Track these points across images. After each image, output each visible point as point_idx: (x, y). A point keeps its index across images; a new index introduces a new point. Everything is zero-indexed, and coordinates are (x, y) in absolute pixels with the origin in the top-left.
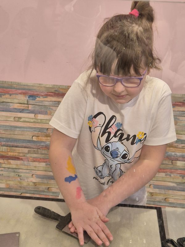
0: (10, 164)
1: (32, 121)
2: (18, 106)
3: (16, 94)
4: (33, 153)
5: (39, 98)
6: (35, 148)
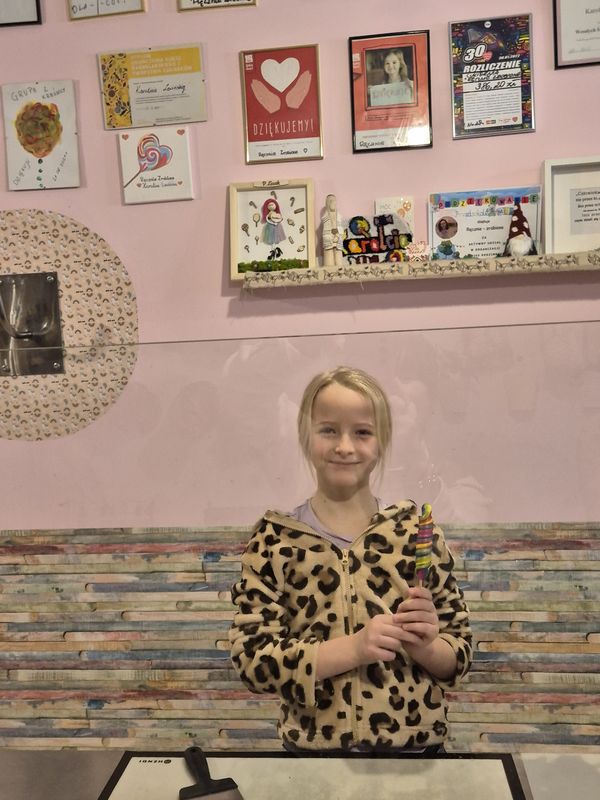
0: (171, 708)
1: (214, 606)
2: (183, 578)
3: (180, 552)
4: (218, 680)
5: (226, 555)
6: (223, 668)
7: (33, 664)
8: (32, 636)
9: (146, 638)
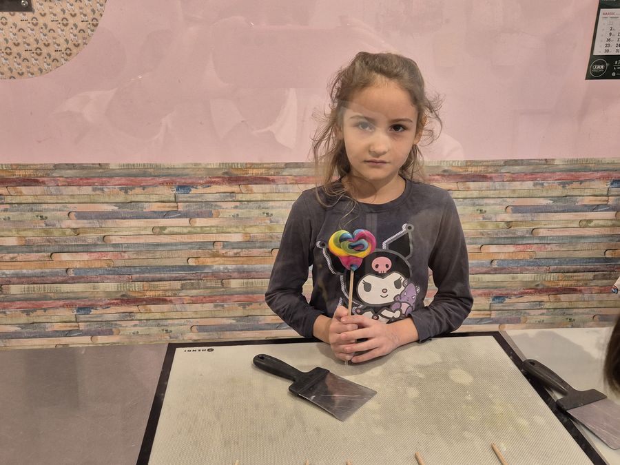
0: (150, 312)
1: (185, 230)
2: (159, 207)
3: (154, 185)
4: (190, 289)
5: (196, 188)
6: (193, 280)
7: (24, 280)
8: (21, 257)
9: (127, 257)
